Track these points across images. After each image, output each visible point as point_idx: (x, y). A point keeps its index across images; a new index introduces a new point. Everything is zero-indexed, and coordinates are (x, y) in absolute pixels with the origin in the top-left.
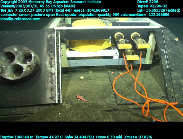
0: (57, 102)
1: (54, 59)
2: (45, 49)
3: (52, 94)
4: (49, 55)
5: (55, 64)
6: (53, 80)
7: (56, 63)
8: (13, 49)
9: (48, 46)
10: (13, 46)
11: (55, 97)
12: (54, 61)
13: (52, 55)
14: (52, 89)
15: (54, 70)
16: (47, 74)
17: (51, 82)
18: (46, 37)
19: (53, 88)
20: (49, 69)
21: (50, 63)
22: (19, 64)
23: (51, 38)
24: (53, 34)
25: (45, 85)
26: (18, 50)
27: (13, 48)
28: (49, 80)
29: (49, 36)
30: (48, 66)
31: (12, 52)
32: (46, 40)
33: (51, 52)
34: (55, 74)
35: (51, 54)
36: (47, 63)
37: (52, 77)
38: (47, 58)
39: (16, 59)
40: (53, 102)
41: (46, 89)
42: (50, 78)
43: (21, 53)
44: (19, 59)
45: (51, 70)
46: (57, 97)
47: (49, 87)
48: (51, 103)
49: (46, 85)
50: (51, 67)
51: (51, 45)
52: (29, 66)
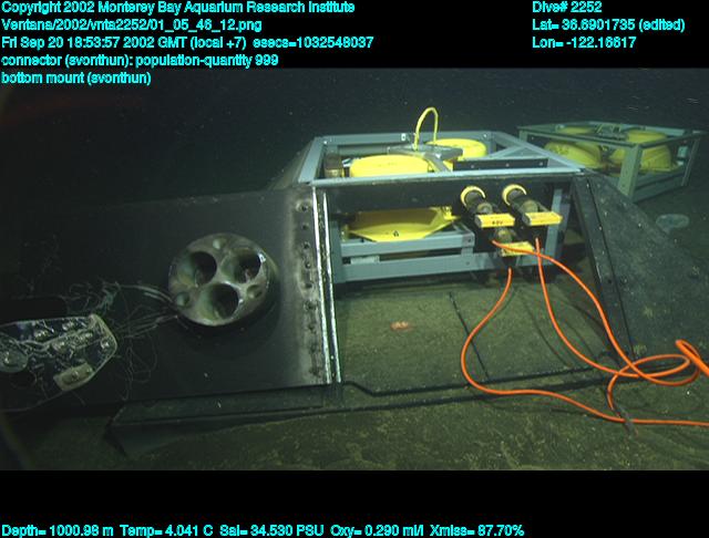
0: (328, 381)
1: (316, 265)
2: (290, 241)
3: (314, 360)
4: (302, 255)
5: (317, 280)
6: (315, 322)
7: (320, 277)
8: (211, 246)
9: (296, 230)
10: (211, 237)
11: (323, 368)
12: (314, 270)
13: (308, 255)
14: (315, 347)
15: (317, 295)
16: (298, 307)
17: (311, 329)
18: (291, 207)
19: (316, 344)
20: (303, 292)
21: (306, 276)
22: (228, 283)
23: (304, 209)
24: (308, 200)
25: (295, 335)
26: (223, 246)
27: (212, 241)
28: (306, 323)
29: (298, 205)
30: (301, 283)
31: (210, 251)
32: (291, 216)
33: (306, 247)
34: (320, 308)
35: (305, 251)
36: (298, 275)
37: (312, 315)
38: (295, 265)
39: (219, 270)
40: (320, 382)
41: (297, 345)
42: (306, 317)
43: (230, 254)
44: (225, 269)
45: (307, 295)
46: (327, 367)
47: (305, 341)
48: (314, 383)
49: (299, 337)
50: (308, 286)
51: (305, 227)
52: (252, 288)
